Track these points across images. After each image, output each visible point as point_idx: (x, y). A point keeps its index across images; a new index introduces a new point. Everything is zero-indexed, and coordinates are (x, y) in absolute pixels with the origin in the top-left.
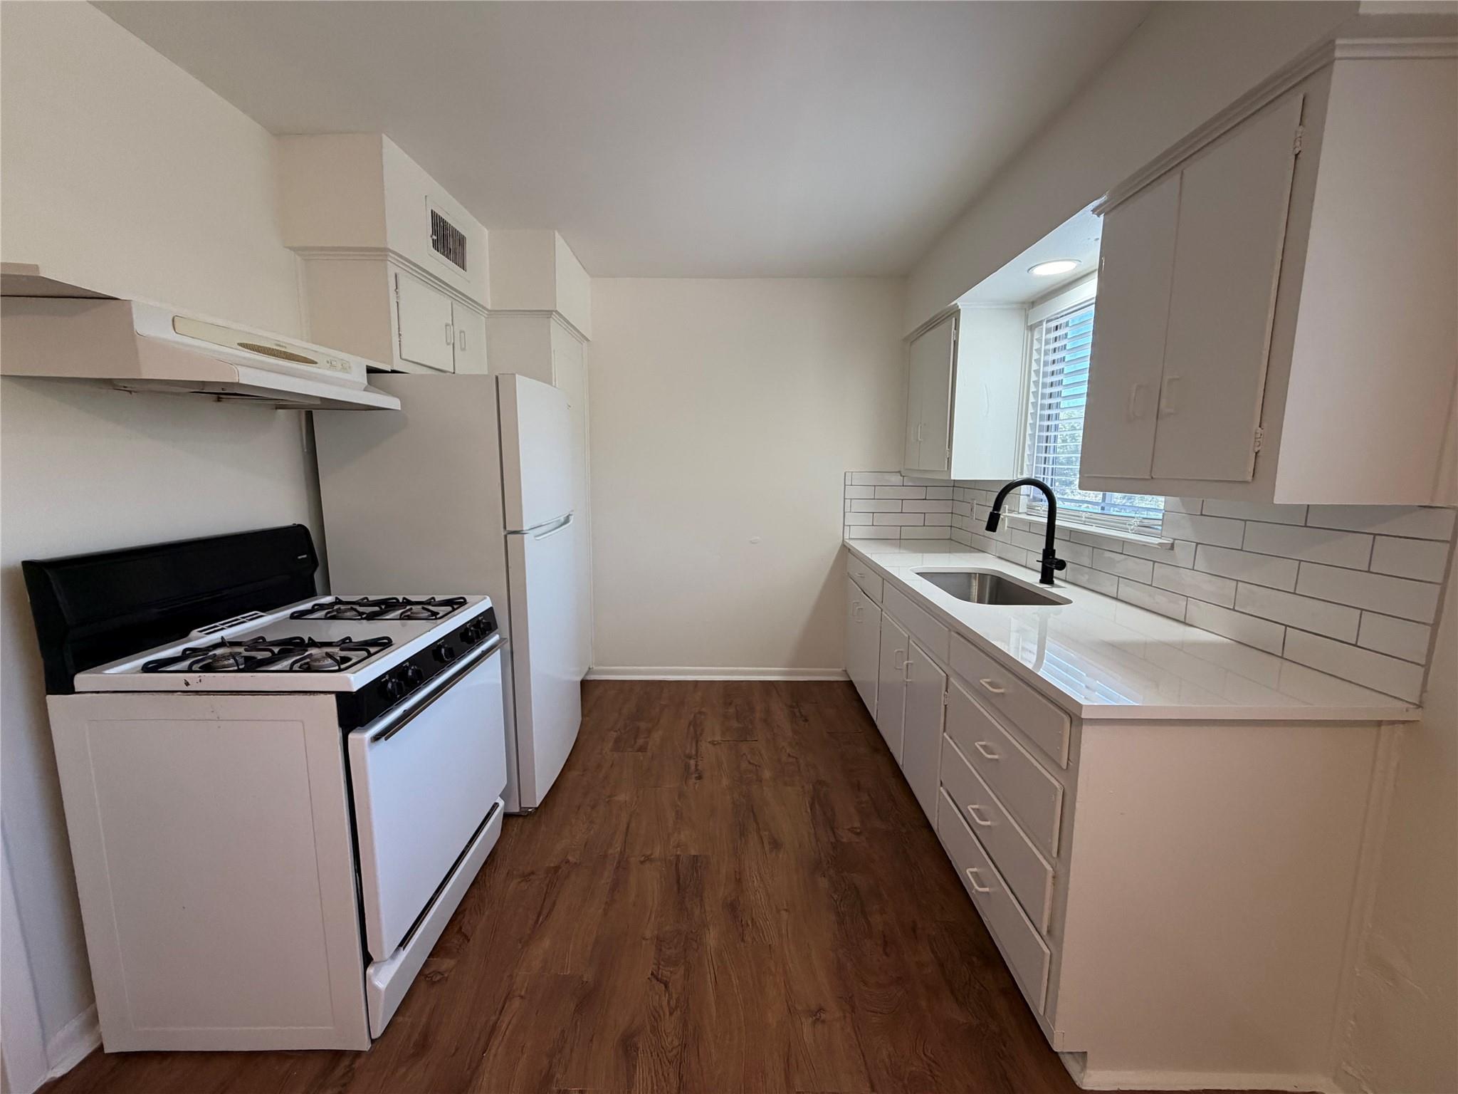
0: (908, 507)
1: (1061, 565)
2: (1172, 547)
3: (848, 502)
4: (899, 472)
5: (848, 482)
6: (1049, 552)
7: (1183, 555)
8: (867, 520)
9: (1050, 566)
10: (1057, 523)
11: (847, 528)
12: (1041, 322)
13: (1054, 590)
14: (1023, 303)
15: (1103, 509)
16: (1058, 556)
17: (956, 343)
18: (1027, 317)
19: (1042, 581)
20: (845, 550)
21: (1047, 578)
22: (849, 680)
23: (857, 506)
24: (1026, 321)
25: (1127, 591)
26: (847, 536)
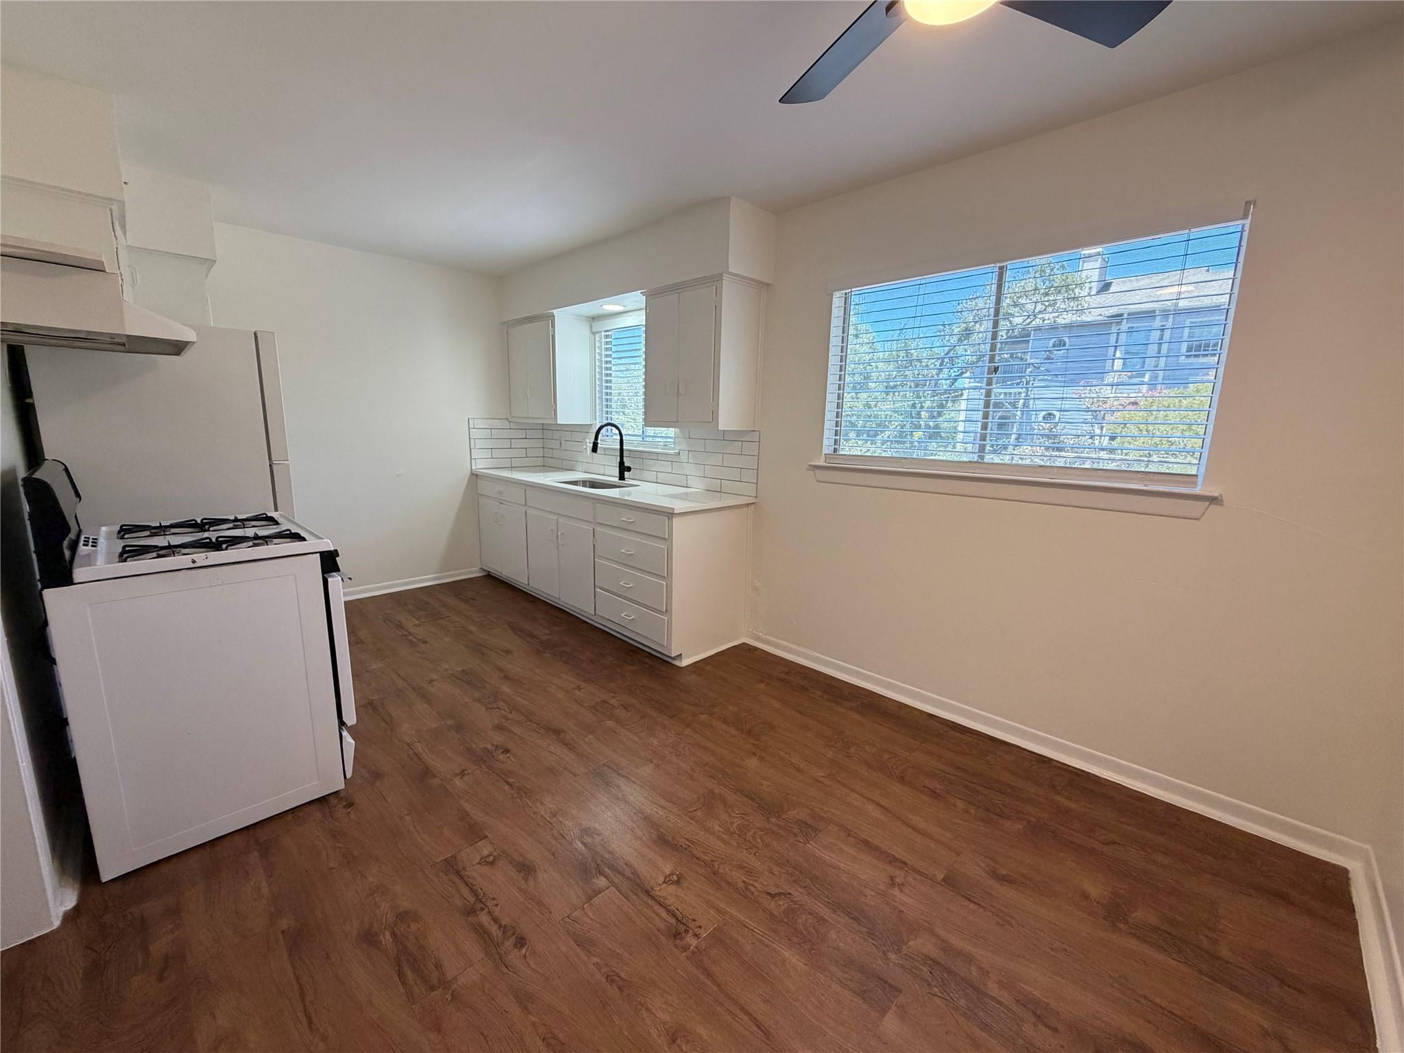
0: (515, 444)
1: (629, 469)
2: (679, 453)
3: (472, 441)
4: (507, 419)
5: (471, 426)
6: (622, 463)
7: (684, 457)
8: (487, 454)
9: (623, 469)
10: (624, 448)
11: (473, 461)
12: (601, 332)
13: (626, 482)
14: (588, 317)
15: (643, 438)
16: (626, 464)
17: (553, 336)
18: (591, 327)
19: (620, 480)
20: (475, 476)
21: (622, 477)
22: (486, 573)
23: (480, 444)
24: (591, 330)
25: (661, 477)
26: (474, 468)
